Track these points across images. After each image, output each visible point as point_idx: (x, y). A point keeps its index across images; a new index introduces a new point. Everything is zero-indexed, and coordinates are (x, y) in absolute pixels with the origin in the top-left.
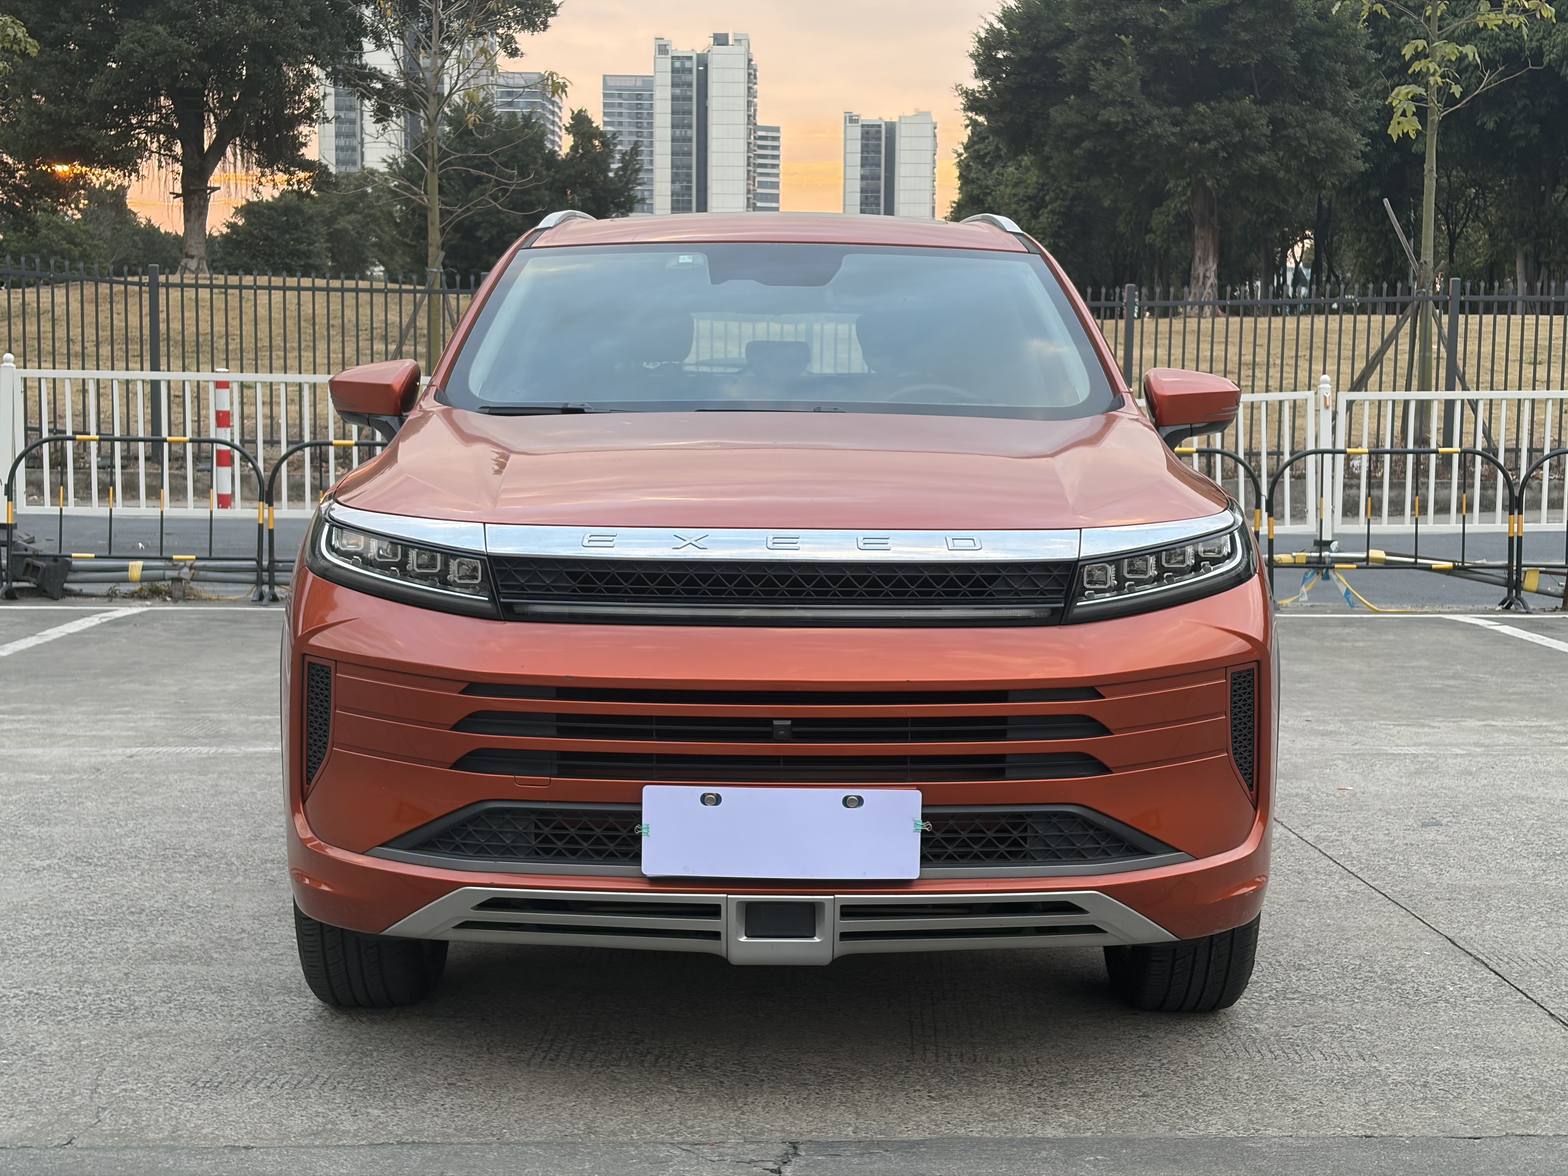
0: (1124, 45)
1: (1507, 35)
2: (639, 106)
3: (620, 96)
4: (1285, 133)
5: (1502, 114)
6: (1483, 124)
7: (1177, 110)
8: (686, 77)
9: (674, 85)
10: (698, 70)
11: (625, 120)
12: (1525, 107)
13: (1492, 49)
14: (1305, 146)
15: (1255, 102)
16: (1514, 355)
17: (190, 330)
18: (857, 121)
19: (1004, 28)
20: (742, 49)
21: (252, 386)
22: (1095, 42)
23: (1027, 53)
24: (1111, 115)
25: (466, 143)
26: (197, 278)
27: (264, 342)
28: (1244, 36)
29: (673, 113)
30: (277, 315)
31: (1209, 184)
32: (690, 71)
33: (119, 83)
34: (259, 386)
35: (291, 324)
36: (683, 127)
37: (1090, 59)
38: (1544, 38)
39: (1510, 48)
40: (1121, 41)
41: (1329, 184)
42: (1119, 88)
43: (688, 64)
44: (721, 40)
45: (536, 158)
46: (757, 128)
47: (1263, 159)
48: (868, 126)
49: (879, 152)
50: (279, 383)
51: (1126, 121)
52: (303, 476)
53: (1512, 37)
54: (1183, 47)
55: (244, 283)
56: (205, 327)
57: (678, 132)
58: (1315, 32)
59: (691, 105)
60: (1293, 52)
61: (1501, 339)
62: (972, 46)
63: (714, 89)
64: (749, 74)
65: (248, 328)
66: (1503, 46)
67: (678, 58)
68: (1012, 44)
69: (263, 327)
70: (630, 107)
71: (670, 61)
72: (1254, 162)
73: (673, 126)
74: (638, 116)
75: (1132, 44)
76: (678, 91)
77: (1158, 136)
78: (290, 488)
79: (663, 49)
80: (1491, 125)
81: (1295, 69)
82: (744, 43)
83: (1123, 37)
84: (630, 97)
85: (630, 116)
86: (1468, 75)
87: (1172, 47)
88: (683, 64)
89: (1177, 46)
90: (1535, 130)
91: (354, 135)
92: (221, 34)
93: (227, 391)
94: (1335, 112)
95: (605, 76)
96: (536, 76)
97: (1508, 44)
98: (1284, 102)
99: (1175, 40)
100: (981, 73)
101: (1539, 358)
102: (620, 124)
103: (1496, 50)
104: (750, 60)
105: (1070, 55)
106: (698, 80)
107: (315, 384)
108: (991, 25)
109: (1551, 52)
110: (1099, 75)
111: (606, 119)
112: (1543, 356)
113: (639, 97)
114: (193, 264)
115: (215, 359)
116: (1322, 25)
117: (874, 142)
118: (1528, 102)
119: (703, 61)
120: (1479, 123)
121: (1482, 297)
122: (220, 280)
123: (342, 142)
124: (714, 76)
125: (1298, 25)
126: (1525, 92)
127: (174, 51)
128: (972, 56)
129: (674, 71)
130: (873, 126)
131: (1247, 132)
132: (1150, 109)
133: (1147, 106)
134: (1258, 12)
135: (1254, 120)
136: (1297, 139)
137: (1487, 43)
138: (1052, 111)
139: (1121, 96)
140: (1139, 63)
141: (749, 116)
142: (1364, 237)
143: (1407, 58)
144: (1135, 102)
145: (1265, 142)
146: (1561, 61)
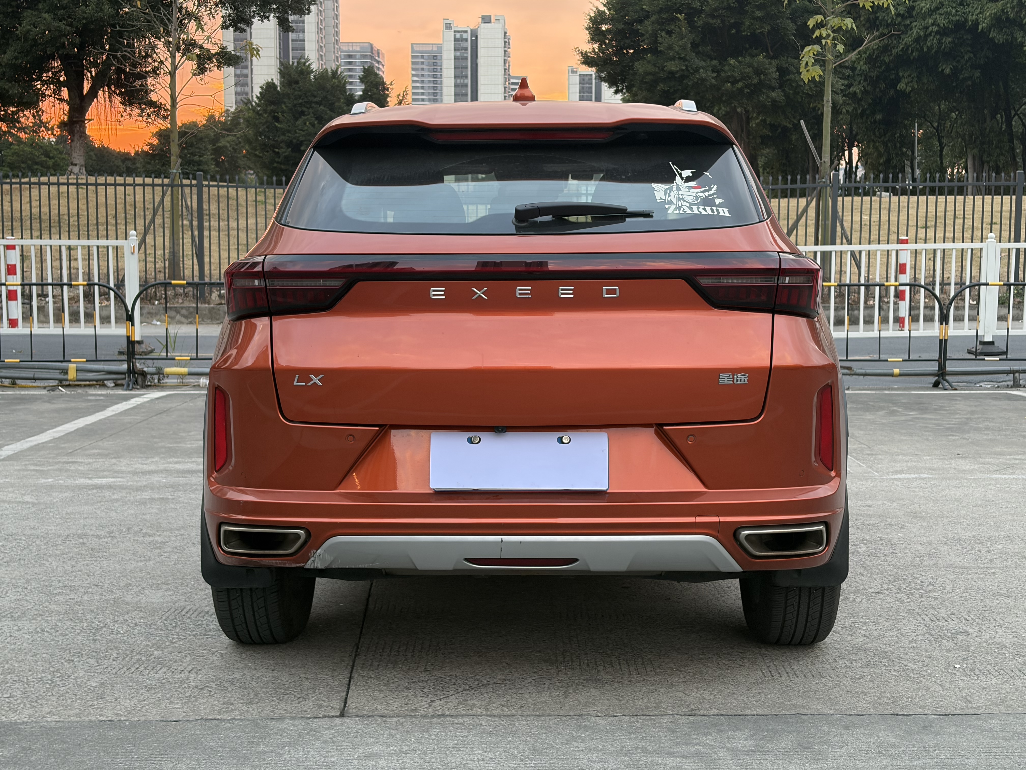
0: (680, 20)
1: (957, 11)
2: (435, 64)
3: (422, 57)
4: (788, 77)
5: (955, 64)
6: (943, 70)
7: (715, 62)
8: (464, 44)
9: (456, 50)
10: (472, 40)
11: (426, 73)
12: (970, 58)
13: (947, 21)
15: (768, 57)
16: (912, 222)
17: (55, 212)
18: (576, 72)
19: (606, 11)
20: (499, 26)
21: (76, 248)
22: (663, 18)
23: (620, 26)
24: (672, 66)
25: (294, 89)
26: (68, 179)
27: (102, 220)
28: (758, 14)
29: (455, 68)
30: (111, 201)
31: (739, 110)
32: (466, 40)
33: (22, 52)
34: (79, 248)
35: (120, 207)
36: (462, 77)
37: (660, 29)
38: (980, 13)
39: (958, 20)
40: (678, 17)
41: (844, 111)
42: (677, 49)
43: (465, 36)
44: (486, 20)
45: (339, 98)
46: (510, 77)
47: (773, 94)
48: (584, 75)
49: (591, 92)
50: (93, 246)
51: (682, 70)
52: (79, 307)
53: (959, 13)
54: (719, 21)
55: (108, 182)
56: (64, 210)
57: (458, 80)
59: (467, 63)
60: (791, 25)
61: (913, 212)
62: (586, 22)
63: (481, 52)
64: (505, 42)
65: (92, 211)
66: (954, 19)
67: (458, 32)
68: (611, 20)
69: (102, 210)
70: (429, 64)
71: (453, 34)
72: (768, 97)
73: (455, 77)
74: (435, 70)
75: (685, 19)
76: (458, 53)
77: (703, 80)
78: (71, 314)
79: (448, 26)
80: (947, 71)
81: (794, 35)
82: (502, 21)
83: (678, 15)
84: (429, 58)
85: (429, 70)
86: (931, 38)
87: (711, 21)
88: (461, 36)
89: (715, 21)
90: (977, 74)
91: (247, 85)
92: (86, 19)
93: (13, 251)
95: (412, 44)
96: (367, 44)
98: (787, 57)
99: (713, 17)
100: (593, 39)
101: (929, 224)
102: (423, 75)
103: (949, 22)
104: (505, 33)
105: (648, 27)
106: (472, 47)
107: (117, 247)
108: (597, 8)
109: (984, 22)
110: (664, 40)
111: (414, 73)
112: (931, 223)
113: (435, 58)
114: (76, 169)
115: (62, 230)
117: (587, 85)
118: (972, 55)
119: (474, 34)
120: (940, 70)
122: (92, 179)
123: (239, 89)
124: (481, 43)
126: (969, 49)
127: (56, 30)
128: (586, 28)
129: (456, 40)
130: (587, 75)
131: (762, 77)
132: (698, 62)
133: (696, 60)
135: (766, 69)
137: (943, 17)
138: (636, 64)
139: (678, 54)
140: (690, 32)
141: (505, 69)
143: (811, 27)
144: (688, 57)
145: (775, 83)
146: (990, 28)
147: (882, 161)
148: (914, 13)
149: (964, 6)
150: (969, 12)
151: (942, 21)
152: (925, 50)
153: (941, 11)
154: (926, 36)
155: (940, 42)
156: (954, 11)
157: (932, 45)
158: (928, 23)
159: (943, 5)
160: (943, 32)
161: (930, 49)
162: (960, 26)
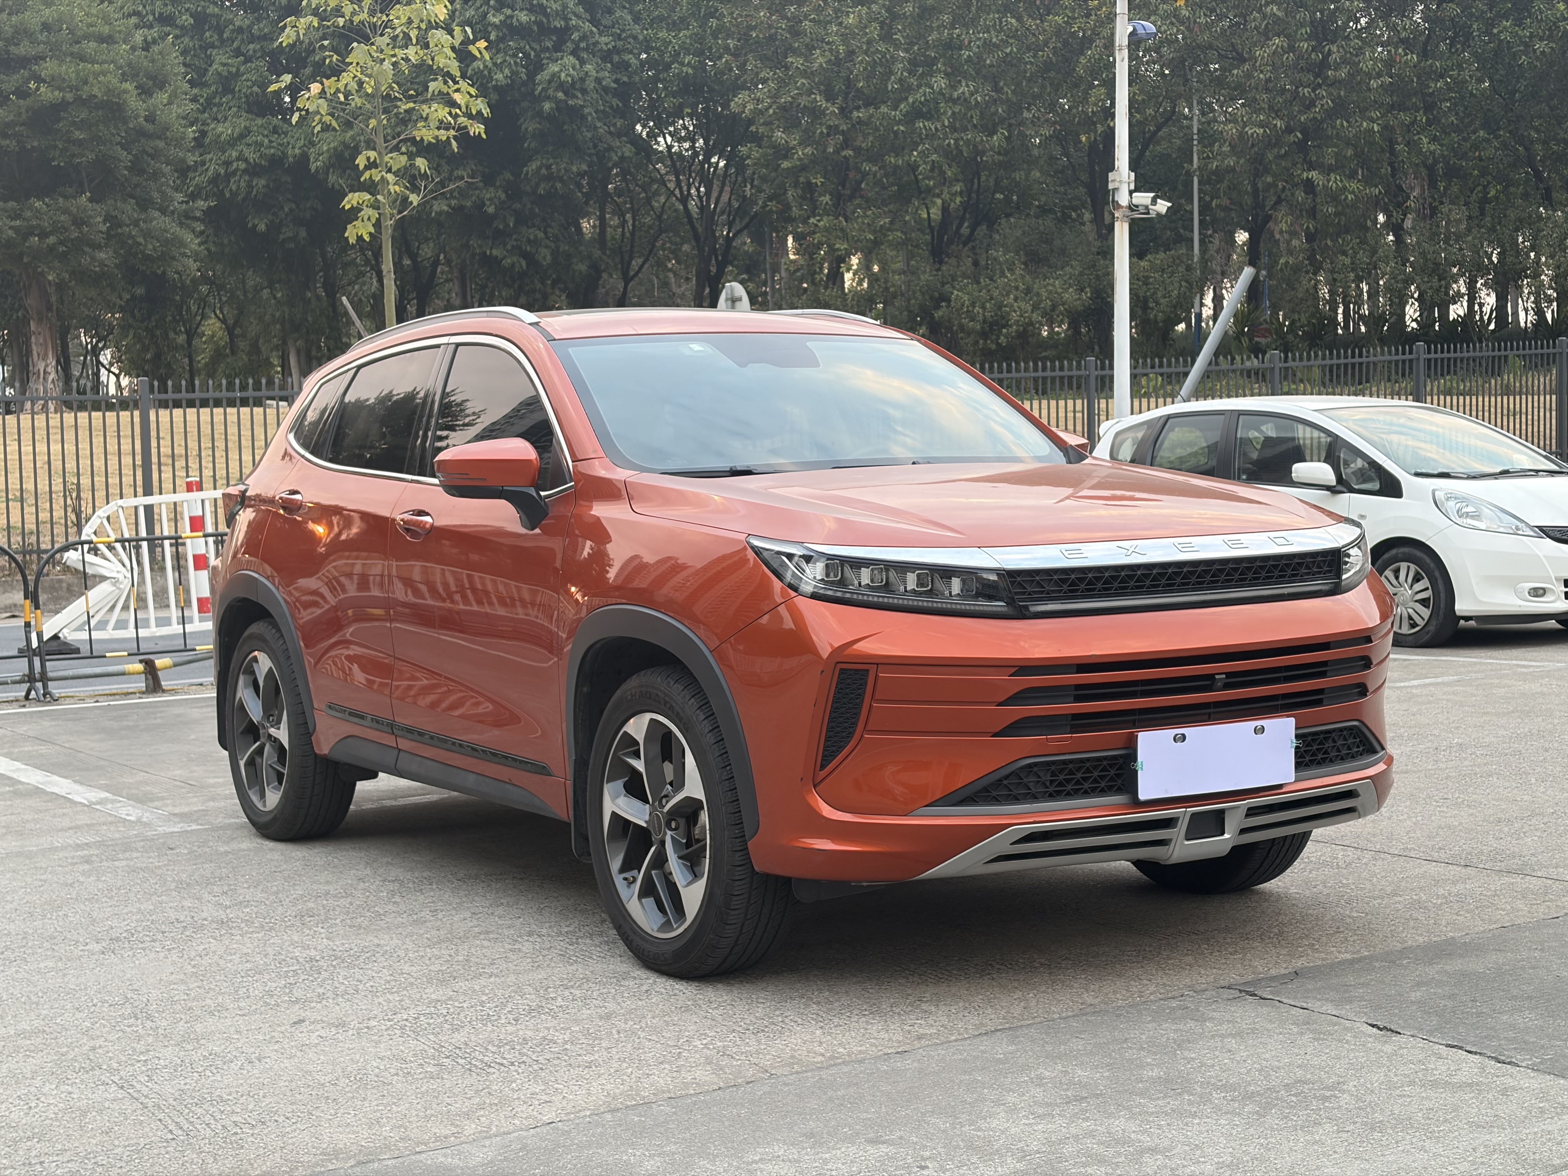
4: (120, 230)
5: (270, 217)
6: (254, 226)
12: (291, 210)
13: (258, 154)
14: (140, 244)
15: (91, 200)
28: (78, 135)
39: (273, 155)
47: (102, 255)
53: (274, 144)
54: (14, 143)
58: (141, 133)
60: (125, 153)
66: (267, 152)
72: (93, 258)
80: (262, 227)
81: (127, 168)
86: (237, 178)
89: (8, 142)
90: (303, 233)
94: (163, 211)
97: (272, 151)
98: (116, 200)
103: (261, 156)
116: (150, 127)
118: (294, 206)
120: (250, 225)
121: (250, 393)
125: (131, 125)
126: (290, 196)
131: (85, 228)
134: (91, 112)
135: (91, 217)
136: (133, 237)
137: (252, 149)
142: (131, 333)
145: (100, 239)
146: (327, 169)
147: (149, 356)
148: (207, 141)
149: (279, 135)
150: (288, 143)
151: (251, 155)
152: (228, 195)
153: (249, 140)
154: (228, 176)
155: (250, 186)
156: (266, 141)
157: (238, 188)
158: (230, 156)
159: (249, 132)
160: (253, 170)
161: (234, 195)
162: (276, 162)
